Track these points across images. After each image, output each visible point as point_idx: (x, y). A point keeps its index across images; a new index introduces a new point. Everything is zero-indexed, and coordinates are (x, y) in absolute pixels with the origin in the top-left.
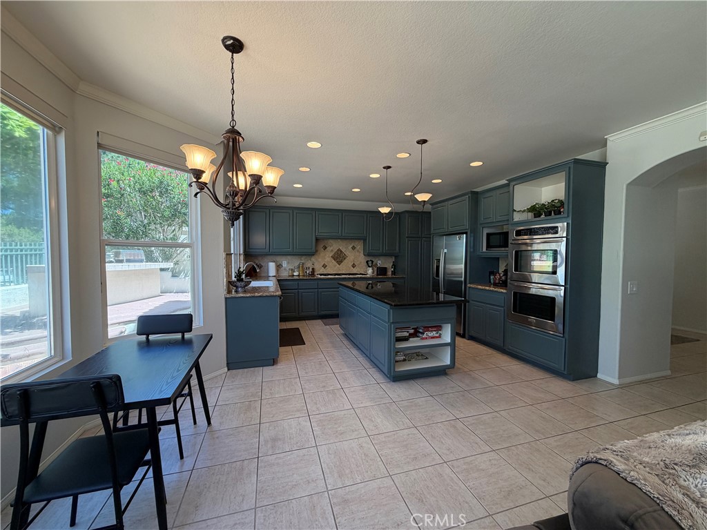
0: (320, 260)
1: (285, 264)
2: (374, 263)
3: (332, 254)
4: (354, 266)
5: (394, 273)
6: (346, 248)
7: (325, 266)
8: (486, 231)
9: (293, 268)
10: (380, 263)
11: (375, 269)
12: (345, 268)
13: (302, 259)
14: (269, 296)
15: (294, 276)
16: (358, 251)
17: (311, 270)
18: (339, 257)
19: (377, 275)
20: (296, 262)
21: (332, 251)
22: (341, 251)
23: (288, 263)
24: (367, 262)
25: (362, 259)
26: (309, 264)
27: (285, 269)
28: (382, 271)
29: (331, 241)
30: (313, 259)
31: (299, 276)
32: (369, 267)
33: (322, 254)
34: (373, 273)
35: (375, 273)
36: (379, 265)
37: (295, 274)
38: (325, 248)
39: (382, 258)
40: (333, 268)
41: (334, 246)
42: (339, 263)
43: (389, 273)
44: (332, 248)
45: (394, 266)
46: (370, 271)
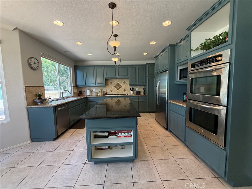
0: (109, 88)
1: (94, 90)
2: (134, 89)
3: (115, 85)
4: (125, 90)
5: (144, 93)
6: (121, 82)
7: (111, 91)
8: (180, 68)
9: (97, 92)
10: (137, 89)
11: (135, 92)
12: (120, 91)
13: (102, 88)
14: (47, 107)
15: (98, 95)
16: (127, 84)
17: (105, 93)
18: (118, 87)
19: (136, 94)
20: (99, 89)
21: (114, 84)
22: (119, 84)
23: (95, 90)
24: (130, 89)
25: (129, 87)
26: (104, 90)
27: (94, 92)
28: (138, 93)
29: (114, 79)
30: (106, 88)
31: (100, 95)
32: (131, 91)
33: (110, 86)
34: (133, 93)
35: (135, 94)
36: (137, 90)
37: (98, 94)
38: (111, 83)
39: (138, 87)
40: (115, 91)
41: (115, 82)
42: (118, 89)
43: (142, 94)
44: (114, 83)
45: (144, 90)
46: (132, 93)
